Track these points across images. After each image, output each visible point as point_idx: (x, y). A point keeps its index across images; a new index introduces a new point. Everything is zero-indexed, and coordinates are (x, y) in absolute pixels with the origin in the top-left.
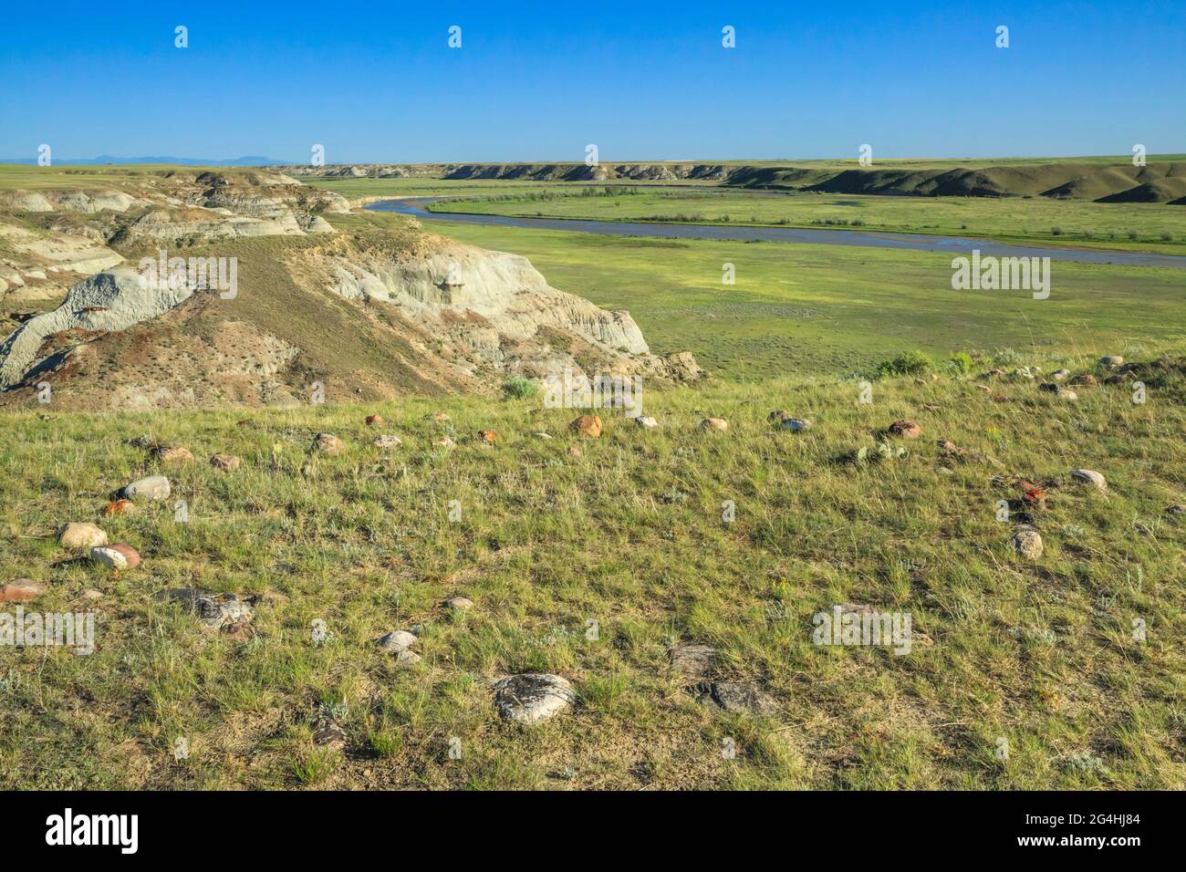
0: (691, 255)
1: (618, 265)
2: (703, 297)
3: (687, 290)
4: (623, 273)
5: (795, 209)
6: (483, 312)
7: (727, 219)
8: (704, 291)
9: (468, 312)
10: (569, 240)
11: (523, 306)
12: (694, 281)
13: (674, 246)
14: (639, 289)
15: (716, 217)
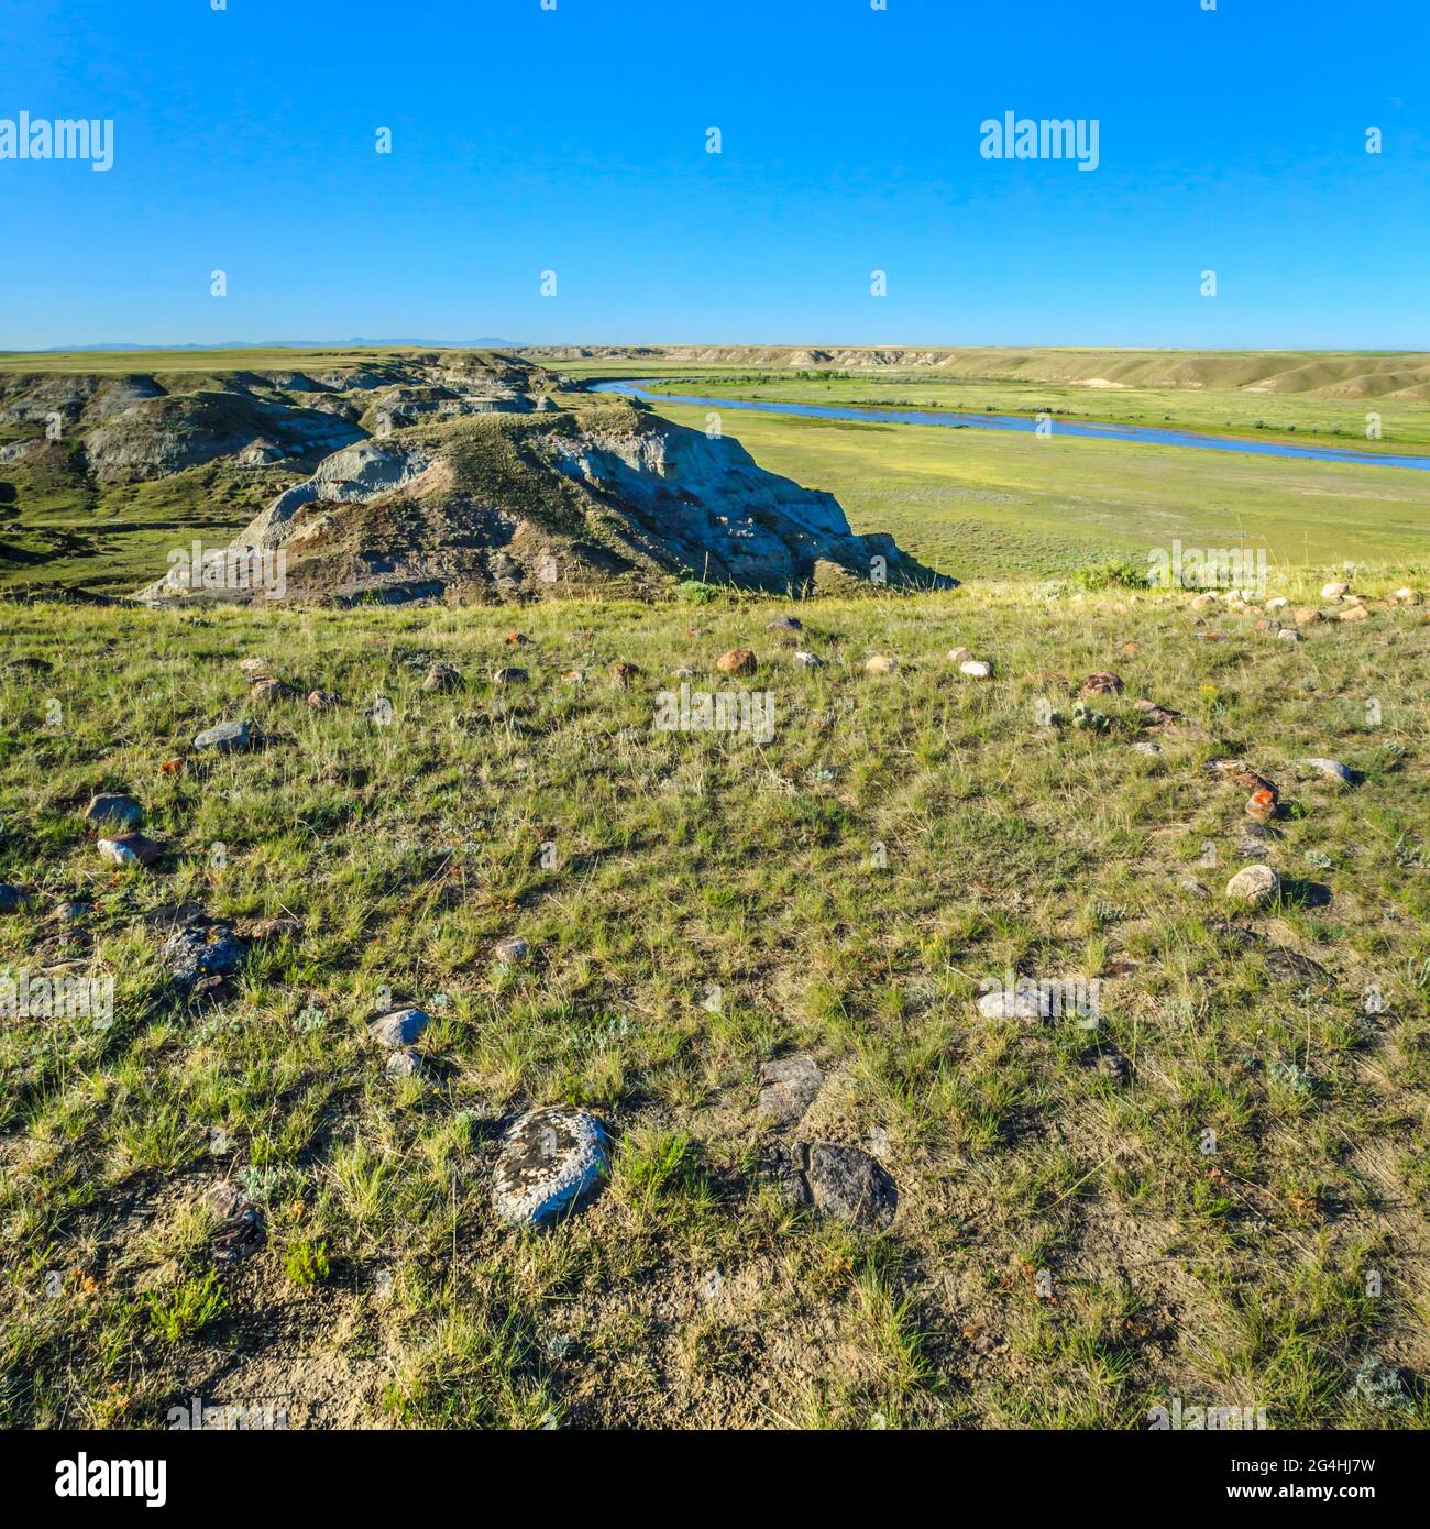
0: (898, 440)
1: (825, 447)
2: (906, 479)
3: (890, 473)
4: (830, 455)
5: (1001, 396)
6: (694, 489)
7: (934, 405)
8: (909, 475)
9: (680, 489)
10: (781, 422)
11: (733, 485)
12: (899, 465)
13: (881, 429)
14: (845, 471)
15: (923, 402)
